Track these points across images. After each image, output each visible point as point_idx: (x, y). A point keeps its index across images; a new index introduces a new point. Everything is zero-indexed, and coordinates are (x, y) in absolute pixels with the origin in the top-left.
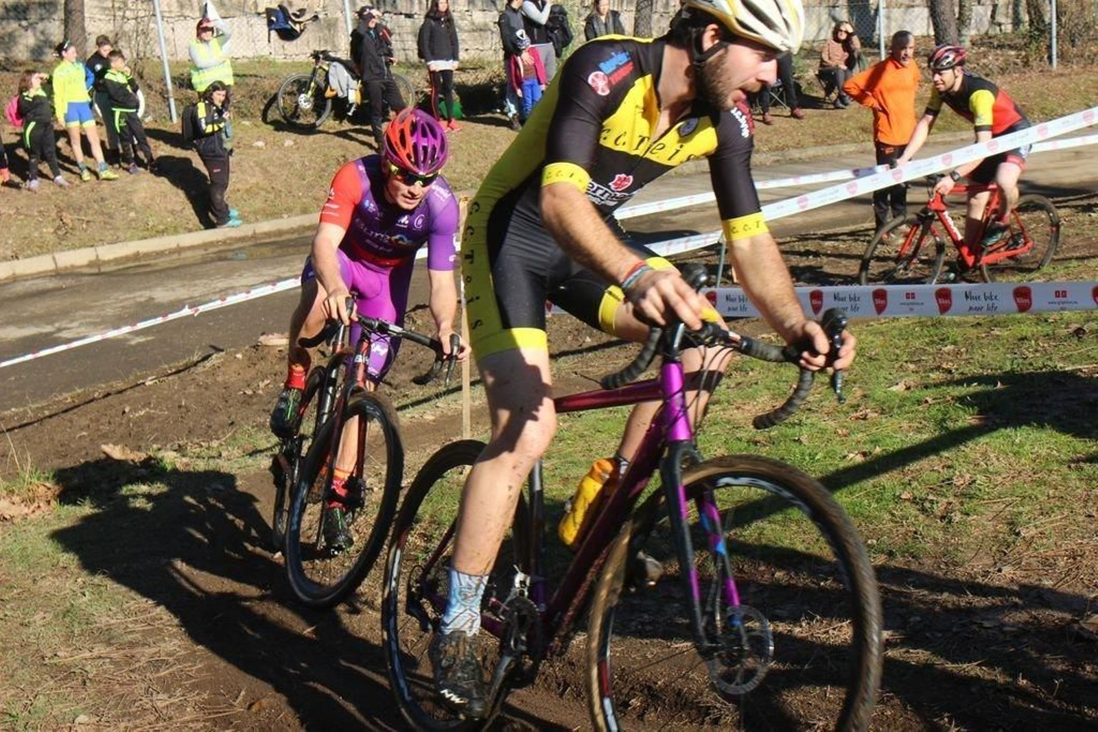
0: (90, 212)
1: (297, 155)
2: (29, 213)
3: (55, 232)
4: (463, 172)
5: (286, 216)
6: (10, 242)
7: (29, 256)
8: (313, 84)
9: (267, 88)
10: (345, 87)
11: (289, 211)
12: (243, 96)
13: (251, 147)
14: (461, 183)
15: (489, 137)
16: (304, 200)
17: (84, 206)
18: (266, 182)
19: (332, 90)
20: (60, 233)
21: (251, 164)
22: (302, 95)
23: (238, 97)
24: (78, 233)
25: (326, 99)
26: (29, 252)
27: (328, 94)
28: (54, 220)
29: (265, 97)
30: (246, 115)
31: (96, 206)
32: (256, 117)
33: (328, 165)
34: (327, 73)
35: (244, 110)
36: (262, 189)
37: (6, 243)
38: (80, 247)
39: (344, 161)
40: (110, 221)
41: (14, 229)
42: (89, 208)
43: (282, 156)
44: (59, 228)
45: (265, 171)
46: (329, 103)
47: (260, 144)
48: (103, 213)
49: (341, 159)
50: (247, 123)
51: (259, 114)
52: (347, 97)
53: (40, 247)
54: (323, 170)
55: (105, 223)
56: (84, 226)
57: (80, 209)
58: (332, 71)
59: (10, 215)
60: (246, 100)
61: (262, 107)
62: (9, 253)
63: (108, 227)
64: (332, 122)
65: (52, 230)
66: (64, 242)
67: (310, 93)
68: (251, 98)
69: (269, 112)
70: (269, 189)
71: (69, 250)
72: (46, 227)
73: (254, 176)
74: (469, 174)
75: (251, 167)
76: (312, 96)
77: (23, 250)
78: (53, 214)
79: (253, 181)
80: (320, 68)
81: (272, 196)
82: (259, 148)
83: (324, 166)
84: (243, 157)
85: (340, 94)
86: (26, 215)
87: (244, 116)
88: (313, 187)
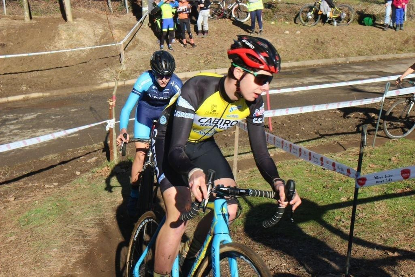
0: (218, 55)
1: (299, 38)
2: (197, 54)
3: (204, 62)
4: (364, 48)
5: (290, 62)
6: (188, 65)
7: (193, 71)
8: (314, 9)
9: (297, 9)
10: (326, 10)
11: (291, 59)
12: (288, 12)
13: (284, 33)
14: (362, 53)
15: (378, 34)
16: (298, 56)
17: (217, 53)
18: (284, 48)
19: (321, 12)
20: (206, 63)
21: (281, 40)
22: (310, 13)
23: (286, 12)
24: (212, 63)
25: (318, 15)
26: (194, 69)
27: (319, 13)
28: (205, 58)
29: (296, 13)
30: (288, 20)
31: (220, 53)
32: (292, 20)
33: (310, 42)
34: (320, 4)
35: (287, 17)
36: (283, 51)
37: (187, 65)
38: (212, 69)
39: (317, 41)
40: (224, 59)
41: (190, 60)
42: (218, 54)
43: (293, 38)
44: (206, 61)
45: (285, 43)
46: (320, 17)
47: (287, 32)
48: (222, 56)
49: (316, 40)
50: (287, 23)
51: (293, 19)
52: (326, 15)
53: (198, 67)
54: (308, 44)
55: (222, 60)
56: (215, 61)
57: (214, 54)
58: (322, 3)
59: (190, 55)
60: (288, 14)
61: (294, 17)
62: (187, 69)
63: (223, 61)
64: (320, 24)
65: (203, 61)
66: (206, 66)
67: (312, 12)
68: (291, 13)
69: (297, 19)
70: (285, 50)
71: (208, 69)
72: (201, 60)
73: (280, 45)
74: (366, 49)
75: (280, 42)
76: (313, 13)
77: (192, 68)
78: (205, 55)
79: (280, 47)
80: (318, 2)
81: (286, 53)
82: (286, 34)
83: (309, 42)
84: (278, 37)
85: (324, 13)
86: (196, 55)
87: (287, 20)
88: (302, 51)
